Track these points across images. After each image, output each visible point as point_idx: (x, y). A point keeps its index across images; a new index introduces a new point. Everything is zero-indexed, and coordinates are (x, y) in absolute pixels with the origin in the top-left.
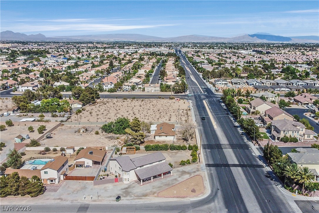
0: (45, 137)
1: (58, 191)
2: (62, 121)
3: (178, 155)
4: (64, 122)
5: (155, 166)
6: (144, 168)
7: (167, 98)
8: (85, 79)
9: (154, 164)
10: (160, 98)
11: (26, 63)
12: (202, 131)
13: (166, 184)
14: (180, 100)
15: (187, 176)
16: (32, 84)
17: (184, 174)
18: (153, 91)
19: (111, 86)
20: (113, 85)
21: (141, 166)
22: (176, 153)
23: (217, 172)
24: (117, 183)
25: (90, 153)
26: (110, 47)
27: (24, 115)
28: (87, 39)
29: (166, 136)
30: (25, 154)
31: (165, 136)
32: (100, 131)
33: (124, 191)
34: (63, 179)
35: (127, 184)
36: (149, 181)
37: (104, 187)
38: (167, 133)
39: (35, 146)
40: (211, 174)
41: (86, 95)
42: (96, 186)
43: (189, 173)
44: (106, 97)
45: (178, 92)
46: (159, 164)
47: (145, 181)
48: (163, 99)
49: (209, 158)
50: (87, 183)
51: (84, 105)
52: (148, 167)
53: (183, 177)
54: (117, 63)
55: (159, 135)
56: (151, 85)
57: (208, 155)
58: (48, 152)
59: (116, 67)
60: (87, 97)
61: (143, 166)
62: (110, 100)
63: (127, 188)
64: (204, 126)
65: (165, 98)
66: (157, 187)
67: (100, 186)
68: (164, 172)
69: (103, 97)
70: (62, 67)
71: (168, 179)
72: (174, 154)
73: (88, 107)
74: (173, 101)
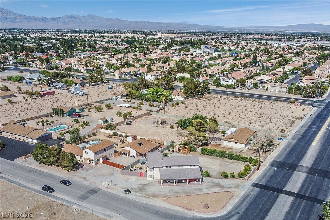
0: (125, 123)
1: (88, 172)
2: (151, 111)
3: (232, 165)
4: (152, 111)
5: (184, 169)
6: (170, 169)
7: (286, 101)
8: (213, 72)
9: (184, 167)
10: (277, 100)
11: (175, 53)
12: (291, 146)
13: (186, 191)
14: (300, 106)
15: (217, 190)
16: (156, 73)
17: (216, 187)
18: (277, 92)
19: (233, 81)
20: (235, 81)
21: (168, 166)
22: (231, 163)
23: (258, 194)
24: (142, 178)
25: (139, 144)
26: (278, 39)
27: (128, 101)
28: (261, 30)
29: (236, 143)
30: (97, 135)
31: (234, 142)
32: (175, 126)
33: (141, 186)
34: (102, 163)
35: (149, 181)
36: (172, 184)
37: (128, 178)
38: (237, 139)
39: (109, 130)
40: (248, 195)
41: (190, 88)
42: (122, 176)
43: (222, 187)
44: (218, 92)
45: (309, 97)
46: (190, 168)
47: (168, 183)
48: (281, 102)
49: (266, 177)
50: (117, 171)
51: (186, 98)
52: (176, 169)
53: (211, 189)
54: (267, 57)
55: (228, 140)
56: (277, 85)
57: (268, 174)
58: (115, 137)
59: (261, 62)
60: (191, 90)
61: (170, 166)
62: (219, 96)
63: (145, 185)
64: (300, 140)
65: (284, 101)
66: (174, 191)
67: (126, 176)
68: (191, 178)
69: (213, 92)
70: (202, 59)
71: (194, 187)
72: (227, 163)
73: (190, 101)
74: (292, 105)
